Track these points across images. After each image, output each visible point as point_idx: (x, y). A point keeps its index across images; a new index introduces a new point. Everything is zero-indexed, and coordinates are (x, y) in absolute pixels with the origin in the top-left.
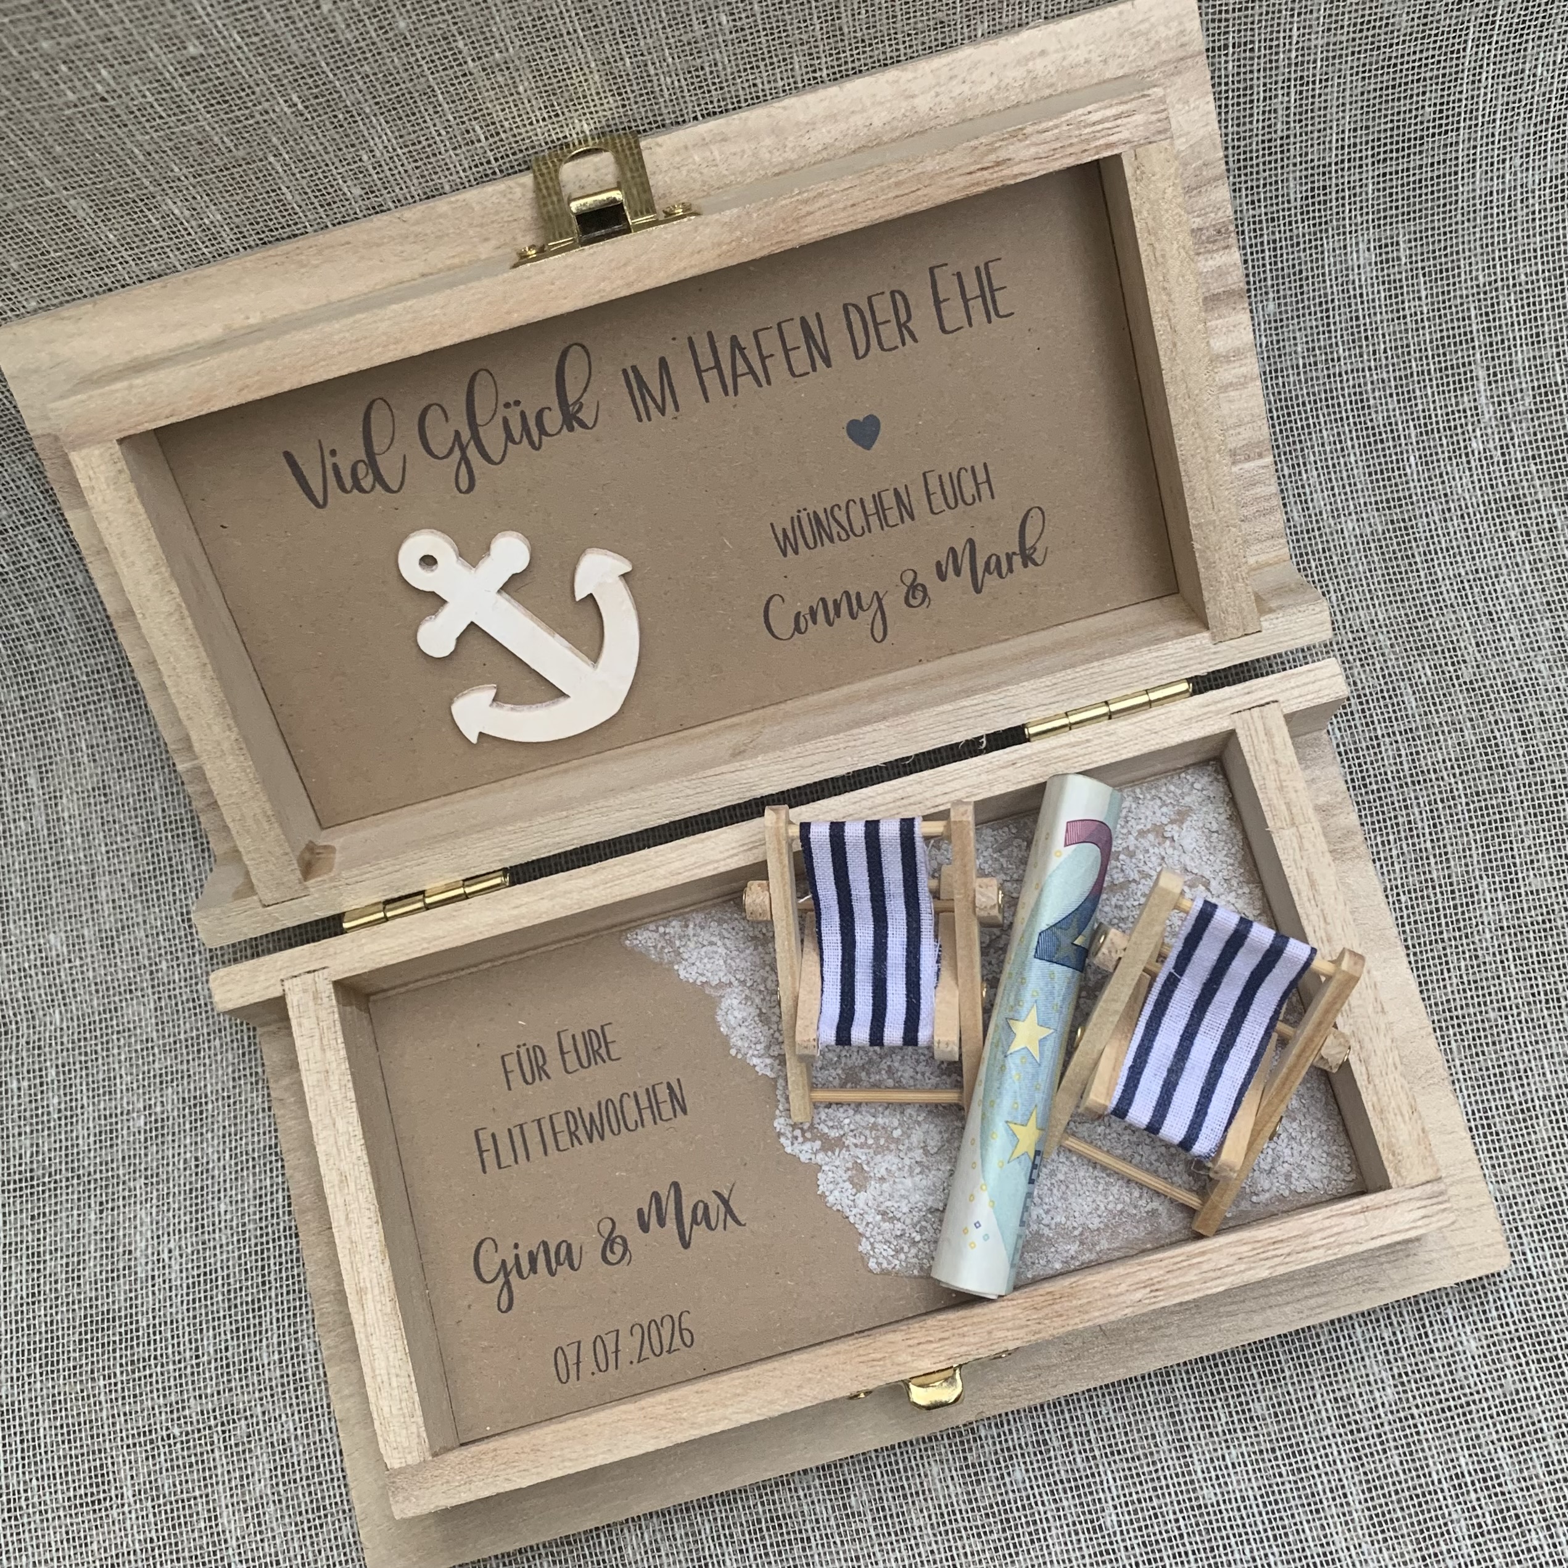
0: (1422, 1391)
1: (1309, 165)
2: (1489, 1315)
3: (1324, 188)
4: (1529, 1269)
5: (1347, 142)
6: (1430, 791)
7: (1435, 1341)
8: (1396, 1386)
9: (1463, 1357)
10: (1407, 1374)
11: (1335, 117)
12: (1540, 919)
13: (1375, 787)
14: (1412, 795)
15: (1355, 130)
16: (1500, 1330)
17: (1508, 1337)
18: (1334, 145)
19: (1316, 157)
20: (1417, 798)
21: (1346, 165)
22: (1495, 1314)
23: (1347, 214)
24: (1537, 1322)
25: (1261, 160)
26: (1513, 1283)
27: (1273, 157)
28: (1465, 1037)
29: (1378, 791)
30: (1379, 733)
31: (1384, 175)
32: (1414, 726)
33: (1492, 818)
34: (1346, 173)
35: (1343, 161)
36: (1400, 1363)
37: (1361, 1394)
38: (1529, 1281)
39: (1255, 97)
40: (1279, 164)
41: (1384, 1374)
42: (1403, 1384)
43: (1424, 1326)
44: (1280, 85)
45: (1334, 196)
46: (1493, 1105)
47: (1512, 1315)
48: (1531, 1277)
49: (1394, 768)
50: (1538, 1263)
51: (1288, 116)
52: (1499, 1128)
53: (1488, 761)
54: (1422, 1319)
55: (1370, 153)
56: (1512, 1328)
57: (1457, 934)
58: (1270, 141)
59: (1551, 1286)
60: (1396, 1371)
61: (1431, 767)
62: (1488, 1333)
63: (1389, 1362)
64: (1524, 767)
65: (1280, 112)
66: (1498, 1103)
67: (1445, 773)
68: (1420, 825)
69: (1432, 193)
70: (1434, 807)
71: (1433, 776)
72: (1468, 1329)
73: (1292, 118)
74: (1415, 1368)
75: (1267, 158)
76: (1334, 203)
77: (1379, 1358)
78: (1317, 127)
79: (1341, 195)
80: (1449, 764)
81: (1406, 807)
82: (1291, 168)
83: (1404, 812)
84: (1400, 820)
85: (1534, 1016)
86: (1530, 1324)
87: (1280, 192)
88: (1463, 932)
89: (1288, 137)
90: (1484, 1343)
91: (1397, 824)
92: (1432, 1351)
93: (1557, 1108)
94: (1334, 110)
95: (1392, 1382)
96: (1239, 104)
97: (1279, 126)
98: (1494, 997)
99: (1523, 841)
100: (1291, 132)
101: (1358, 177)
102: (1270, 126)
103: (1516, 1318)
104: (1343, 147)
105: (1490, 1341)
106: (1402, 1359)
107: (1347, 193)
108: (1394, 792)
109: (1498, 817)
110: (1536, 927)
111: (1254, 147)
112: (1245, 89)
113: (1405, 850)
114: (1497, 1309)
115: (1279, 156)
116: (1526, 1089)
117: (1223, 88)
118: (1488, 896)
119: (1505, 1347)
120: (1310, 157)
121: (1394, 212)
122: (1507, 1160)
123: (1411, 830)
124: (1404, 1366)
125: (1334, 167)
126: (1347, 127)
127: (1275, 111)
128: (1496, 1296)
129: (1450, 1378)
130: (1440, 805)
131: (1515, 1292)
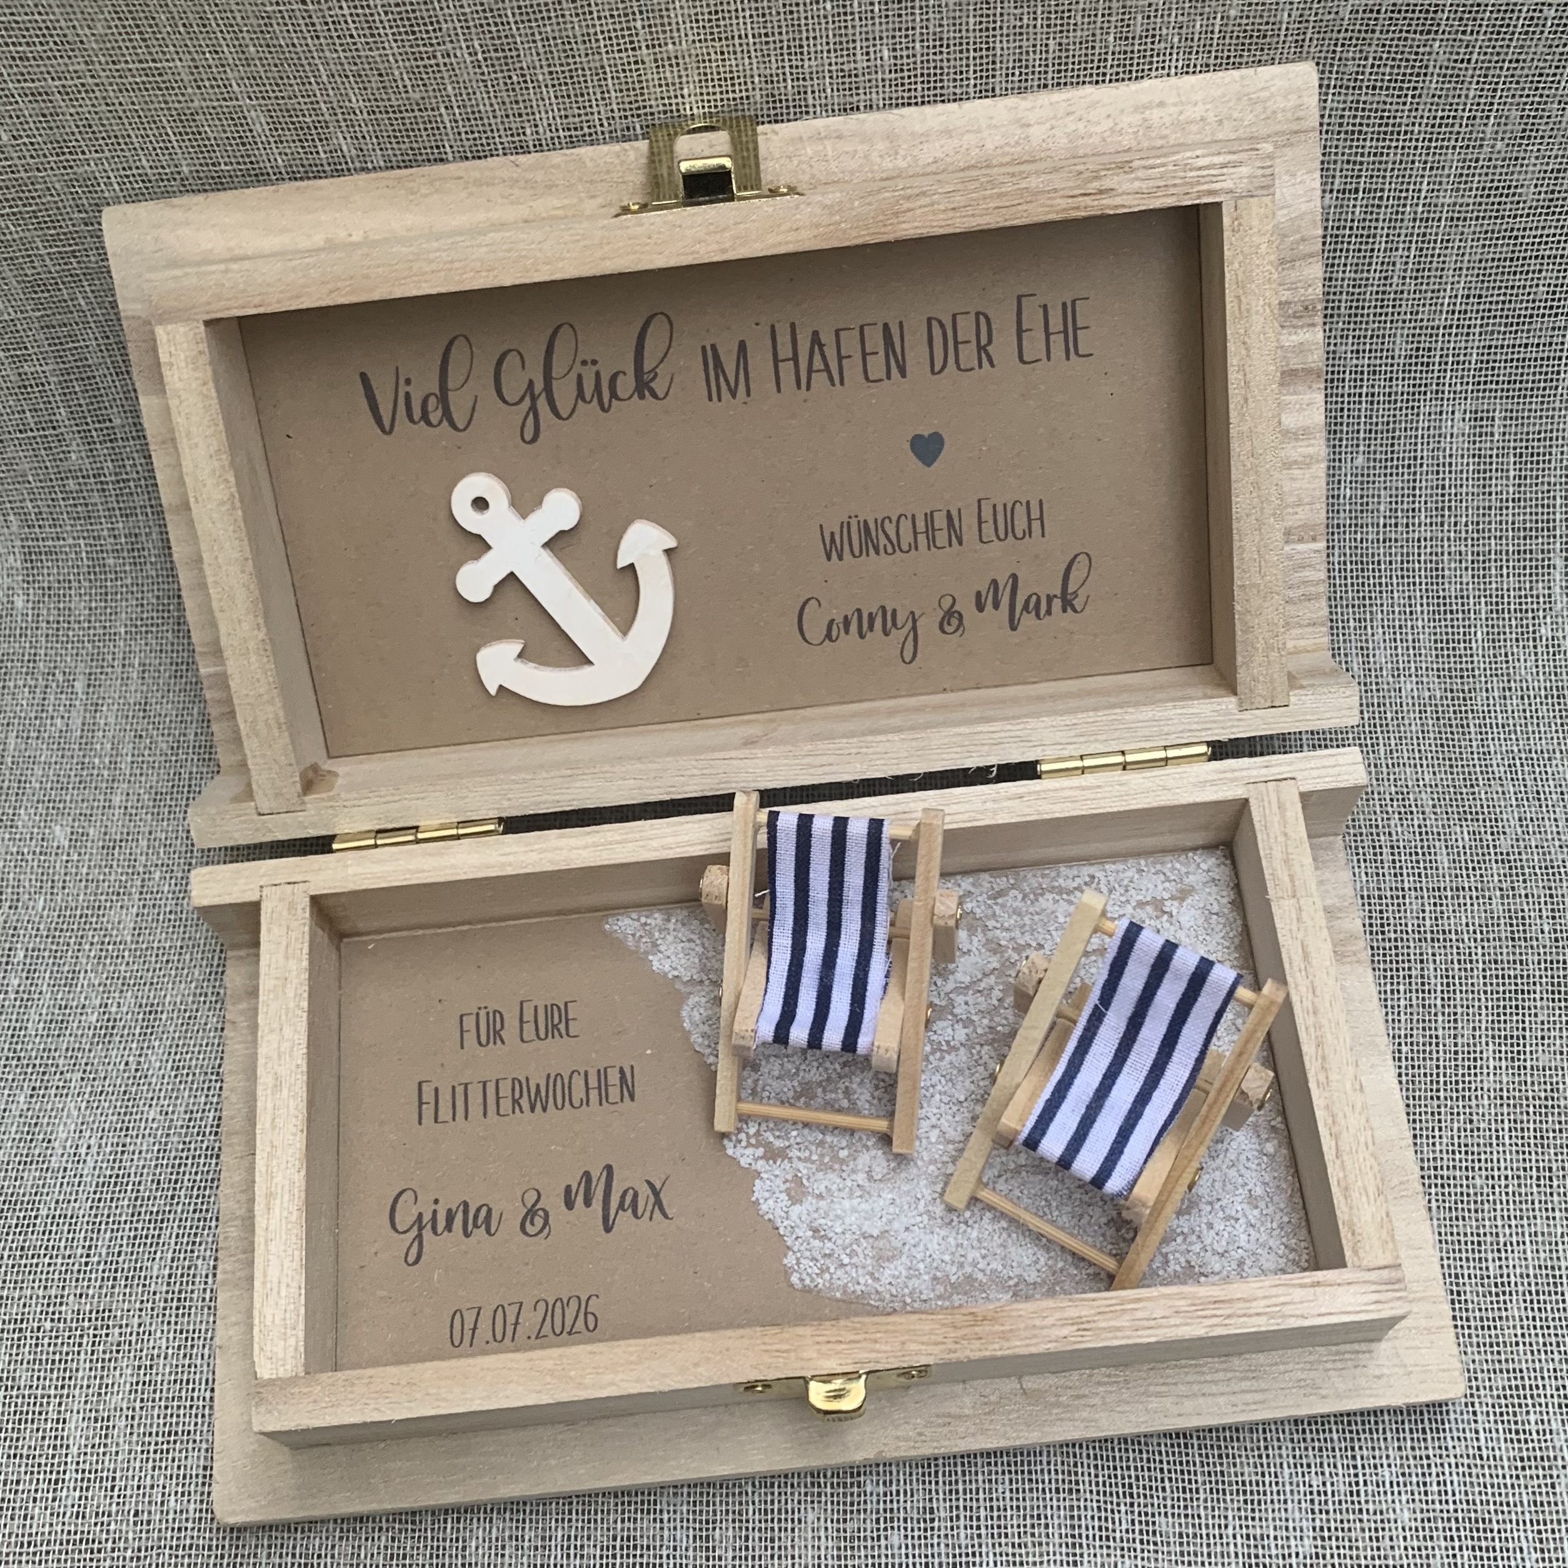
0: (1342, 1551)
1: (1419, 324)
2: (1428, 1488)
3: (1430, 350)
4: (1479, 1449)
5: (1458, 308)
6: (1449, 951)
7: (1367, 1502)
8: (1315, 1538)
9: (1393, 1525)
10: (1329, 1529)
11: (1451, 280)
12: (1543, 1095)
13: (1393, 936)
14: (1430, 951)
15: (1468, 297)
16: (1438, 1506)
17: (1445, 1515)
18: (1445, 308)
19: (1426, 317)
20: (1434, 955)
21: (1454, 331)
22: (1435, 1488)
23: (1447, 380)
24: (1479, 1507)
25: (1372, 310)
26: (1460, 1460)
27: (1385, 310)
28: (1447, 1198)
29: (1396, 940)
30: (1406, 885)
31: (1490, 347)
32: (1442, 885)
33: (1507, 988)
34: (1453, 338)
35: (1451, 327)
36: (1324, 1516)
37: (1276, 1538)
38: (1478, 1462)
39: (1377, 246)
40: (1389, 318)
41: (1304, 1523)
42: (1323, 1538)
43: (1357, 1484)
44: (1402, 238)
45: (1437, 359)
46: (1466, 1272)
47: (1454, 1494)
48: (1481, 1458)
49: (1416, 922)
50: (1490, 1445)
51: (1405, 271)
52: (1468, 1297)
53: (1512, 932)
54: (1356, 1475)
55: (1479, 322)
56: (1451, 1507)
57: (1455, 1095)
58: (1384, 293)
59: (1500, 1472)
60: (1318, 1523)
61: (1453, 928)
62: (1424, 1506)
63: (1313, 1512)
64: (1548, 943)
65: (1398, 266)
66: (1472, 1271)
67: (1466, 937)
68: (1433, 981)
69: (1534, 374)
70: (1449, 966)
71: (1454, 937)
72: (1404, 1498)
73: (1408, 274)
74: (1339, 1525)
75: (1379, 310)
76: (1437, 367)
77: (1303, 1505)
78: (1431, 287)
79: (1444, 359)
80: (1471, 928)
81: (1422, 961)
82: (1400, 324)
83: (1419, 966)
84: (1414, 973)
85: (1523, 1190)
86: (1472, 1507)
87: (1386, 346)
88: (1461, 1093)
89: (1402, 292)
90: (1419, 1516)
91: (1410, 977)
92: (1360, 1511)
93: (1533, 1289)
94: (1451, 272)
95: (1311, 1534)
96: (1360, 251)
97: (1395, 279)
98: (1483, 1164)
99: (1536, 1015)
100: (1406, 288)
101: (1463, 345)
102: (1386, 278)
103: (1457, 1497)
104: (1453, 312)
105: (1426, 1515)
106: (1327, 1512)
107: (1451, 359)
108: (1412, 945)
109: (1513, 988)
110: (1537, 1103)
111: (1368, 296)
112: (1368, 236)
113: (1414, 1002)
114: (1439, 1483)
115: (1390, 310)
116: (1504, 1263)
117: (1348, 232)
118: (1491, 1063)
119: (1440, 1525)
120: (1420, 316)
121: (1494, 386)
122: (1473, 1331)
123: (1423, 984)
124: (1328, 1521)
125: (1441, 331)
126: (1461, 292)
127: (1394, 264)
128: (1440, 1469)
129: (1375, 1544)
130: (1456, 966)
131: (1461, 1470)
